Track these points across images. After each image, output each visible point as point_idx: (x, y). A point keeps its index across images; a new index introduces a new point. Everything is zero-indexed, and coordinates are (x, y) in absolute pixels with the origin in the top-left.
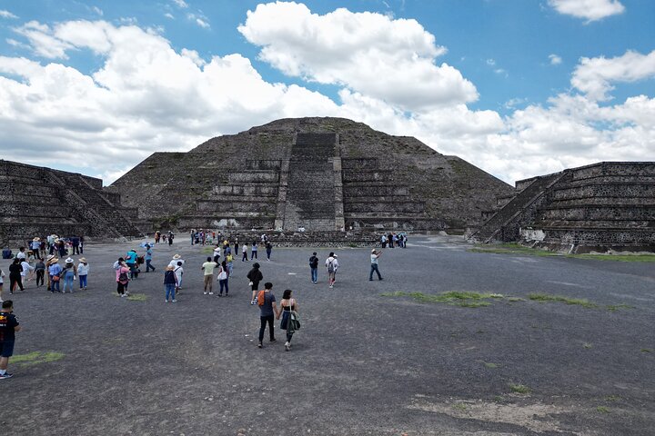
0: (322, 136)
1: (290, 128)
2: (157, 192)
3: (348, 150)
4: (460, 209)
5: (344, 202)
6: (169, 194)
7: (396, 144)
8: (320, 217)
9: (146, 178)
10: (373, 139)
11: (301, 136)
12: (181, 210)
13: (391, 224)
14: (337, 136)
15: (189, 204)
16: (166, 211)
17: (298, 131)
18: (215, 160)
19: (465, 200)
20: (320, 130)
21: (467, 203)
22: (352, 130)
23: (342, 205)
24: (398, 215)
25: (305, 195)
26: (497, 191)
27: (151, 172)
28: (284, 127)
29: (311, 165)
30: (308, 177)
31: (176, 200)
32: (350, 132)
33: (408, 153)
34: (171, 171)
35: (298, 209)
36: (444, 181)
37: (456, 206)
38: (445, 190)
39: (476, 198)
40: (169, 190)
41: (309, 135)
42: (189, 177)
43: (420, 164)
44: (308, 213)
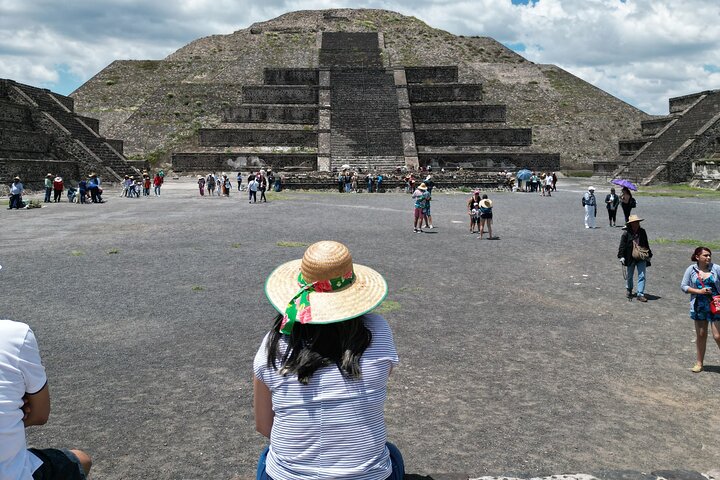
0: (358, 36)
1: (310, 24)
2: (123, 119)
3: (401, 56)
4: (567, 140)
5: (414, 130)
6: (143, 121)
7: (466, 48)
8: (382, 153)
9: (105, 99)
10: (433, 40)
11: (326, 36)
12: (161, 145)
13: (484, 161)
14: (381, 36)
15: (173, 136)
16: (140, 146)
17: (323, 29)
18: (205, 70)
19: (574, 127)
20: (353, 28)
21: (577, 132)
22: (401, 27)
23: (412, 135)
24: (492, 149)
25: (357, 122)
26: (616, 114)
27: (110, 89)
28: (300, 24)
29: (363, 78)
30: (359, 95)
31: (154, 129)
32: (398, 30)
33: (484, 61)
34: (141, 87)
35: (349, 141)
36: (541, 101)
37: (560, 136)
38: (544, 115)
39: (587, 124)
40: (143, 116)
41: (340, 34)
42: (171, 96)
43: (504, 75)
44: (363, 146)
